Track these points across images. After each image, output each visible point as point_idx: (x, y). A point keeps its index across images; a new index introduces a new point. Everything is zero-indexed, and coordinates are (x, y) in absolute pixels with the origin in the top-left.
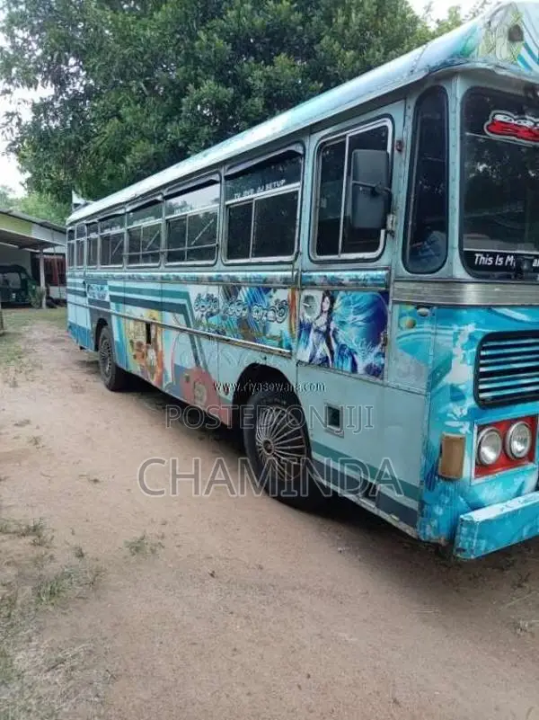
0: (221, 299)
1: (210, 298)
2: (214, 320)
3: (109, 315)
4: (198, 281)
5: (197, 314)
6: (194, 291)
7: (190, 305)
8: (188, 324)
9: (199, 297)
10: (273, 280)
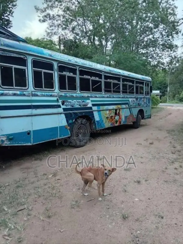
0: (135, 101)
1: (133, 101)
2: (134, 104)
3: (92, 112)
4: (131, 98)
5: (131, 104)
6: (130, 100)
7: (129, 102)
8: (129, 106)
9: (131, 100)
10: (142, 97)
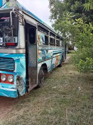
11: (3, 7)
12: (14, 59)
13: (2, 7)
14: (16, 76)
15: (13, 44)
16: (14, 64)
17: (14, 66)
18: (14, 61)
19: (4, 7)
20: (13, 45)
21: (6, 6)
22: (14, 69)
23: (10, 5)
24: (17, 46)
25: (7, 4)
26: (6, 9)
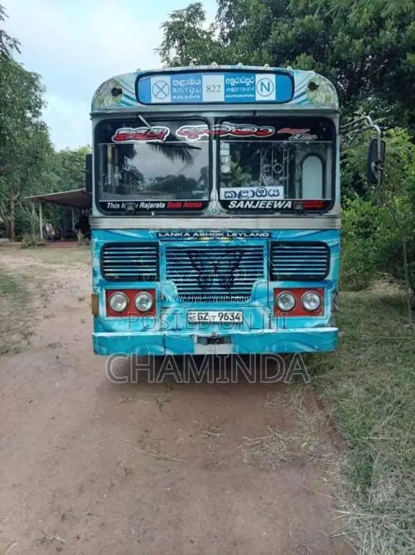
11: (294, 102)
12: (330, 245)
13: (290, 100)
14: (329, 291)
15: (319, 204)
16: (328, 259)
17: (328, 263)
18: (328, 248)
19: (298, 103)
20: (318, 206)
21: (307, 99)
22: (327, 273)
23: (318, 99)
24: (330, 209)
25: (308, 95)
26: (305, 107)
